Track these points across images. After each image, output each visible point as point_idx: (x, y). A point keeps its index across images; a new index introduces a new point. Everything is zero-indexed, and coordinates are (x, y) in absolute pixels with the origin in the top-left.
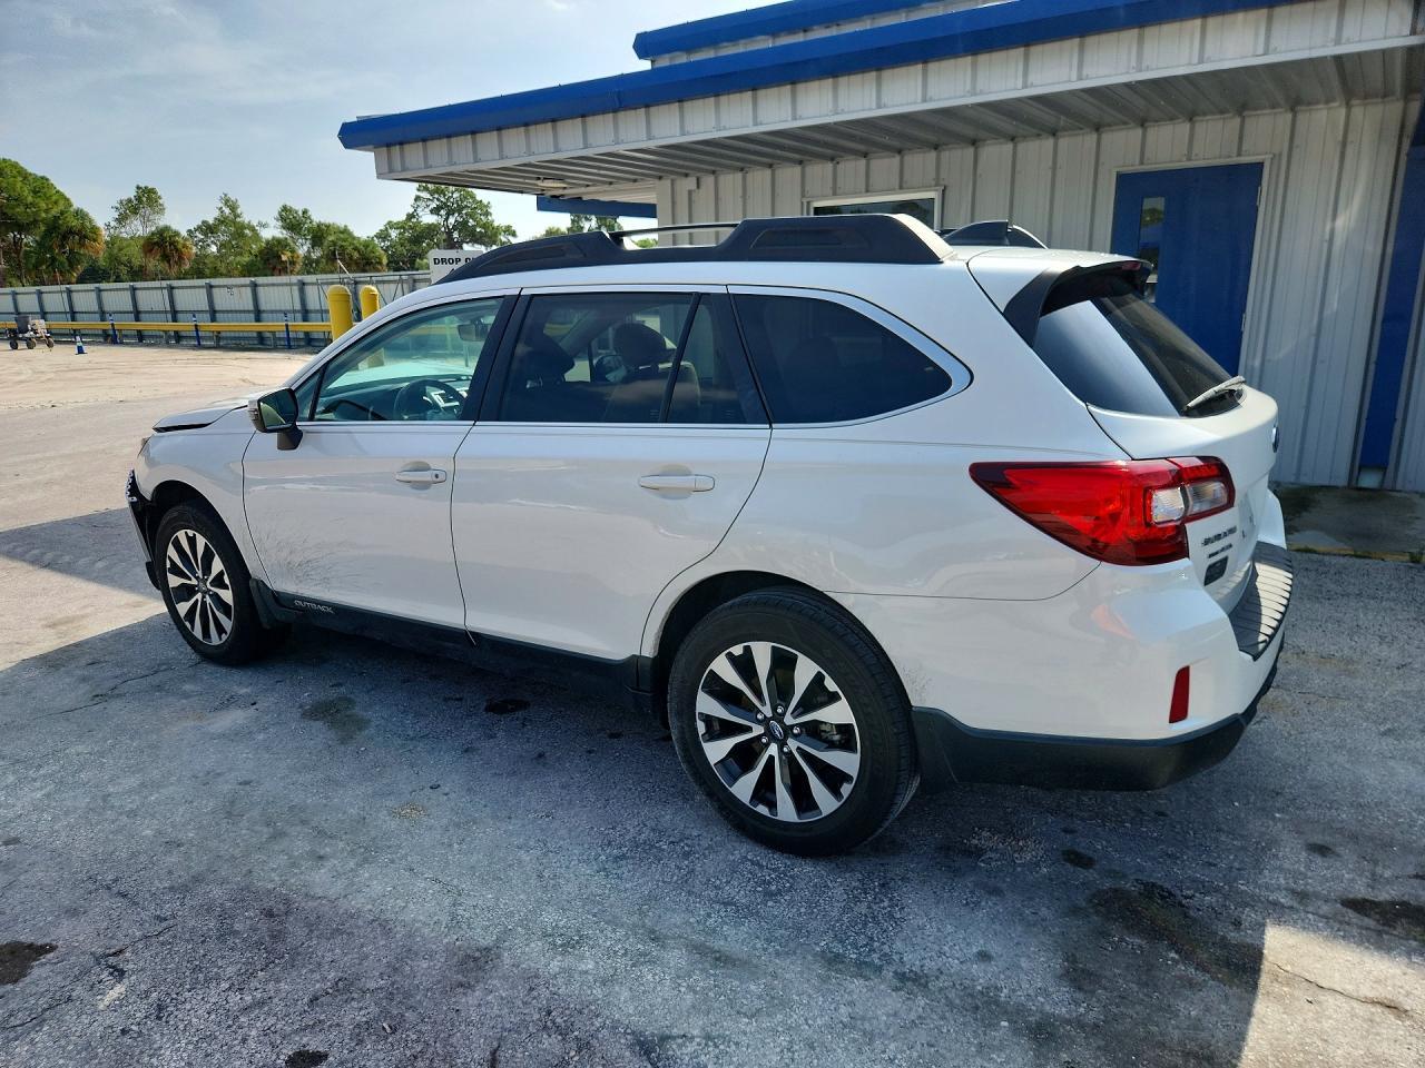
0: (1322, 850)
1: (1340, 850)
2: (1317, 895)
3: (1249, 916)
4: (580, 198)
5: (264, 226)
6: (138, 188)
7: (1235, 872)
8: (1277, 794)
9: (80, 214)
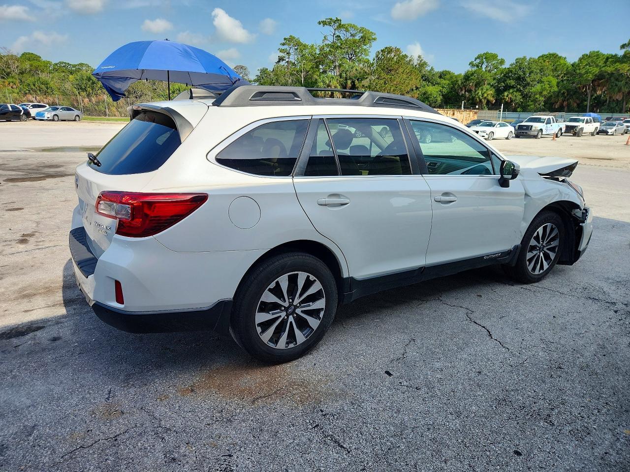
0: (55, 339)
1: (49, 342)
2: (53, 325)
3: (73, 312)
7: (82, 319)
8: (80, 353)
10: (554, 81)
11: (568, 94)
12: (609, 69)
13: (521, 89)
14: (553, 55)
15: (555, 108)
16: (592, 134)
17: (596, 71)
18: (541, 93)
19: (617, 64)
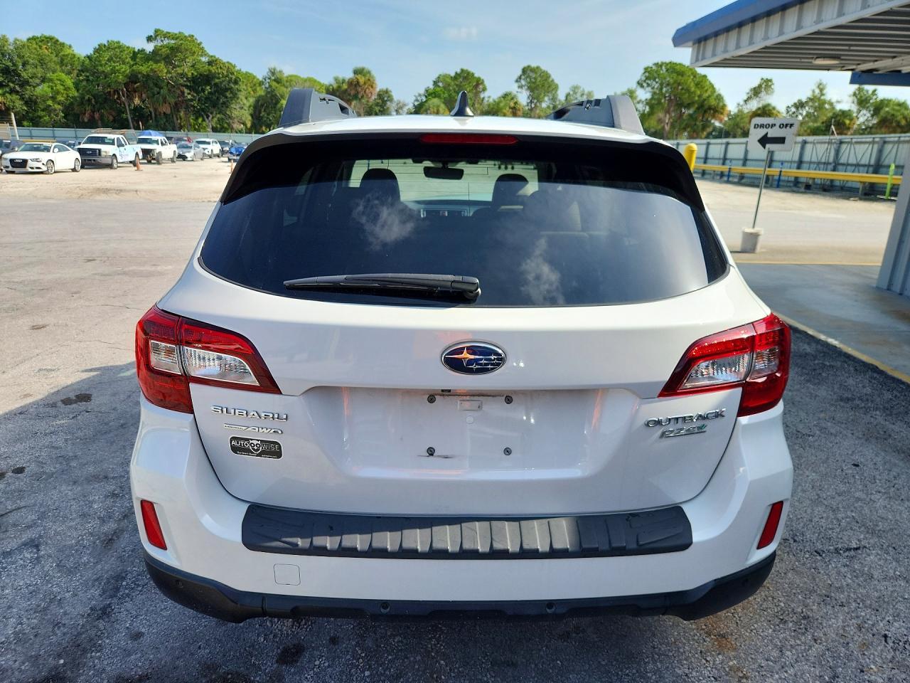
4: (900, 71)
5: (838, 102)
6: (762, 79)
9: (719, 98)
10: (69, 82)
11: (96, 102)
12: (144, 69)
13: (18, 88)
14: (50, 39)
15: (83, 122)
16: (172, 160)
17: (126, 69)
18: (53, 98)
19: (151, 63)
